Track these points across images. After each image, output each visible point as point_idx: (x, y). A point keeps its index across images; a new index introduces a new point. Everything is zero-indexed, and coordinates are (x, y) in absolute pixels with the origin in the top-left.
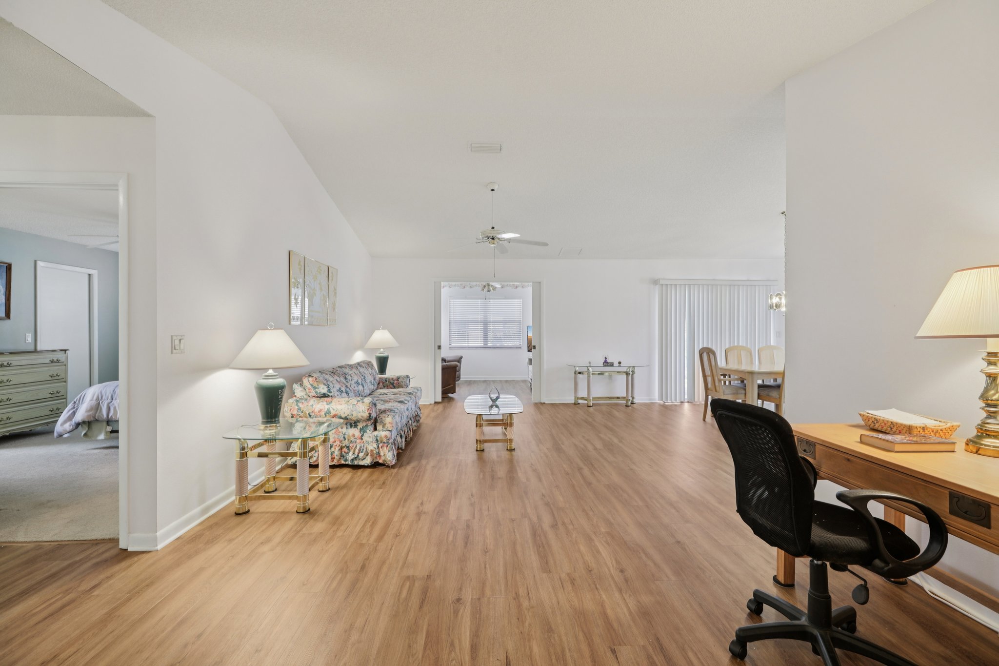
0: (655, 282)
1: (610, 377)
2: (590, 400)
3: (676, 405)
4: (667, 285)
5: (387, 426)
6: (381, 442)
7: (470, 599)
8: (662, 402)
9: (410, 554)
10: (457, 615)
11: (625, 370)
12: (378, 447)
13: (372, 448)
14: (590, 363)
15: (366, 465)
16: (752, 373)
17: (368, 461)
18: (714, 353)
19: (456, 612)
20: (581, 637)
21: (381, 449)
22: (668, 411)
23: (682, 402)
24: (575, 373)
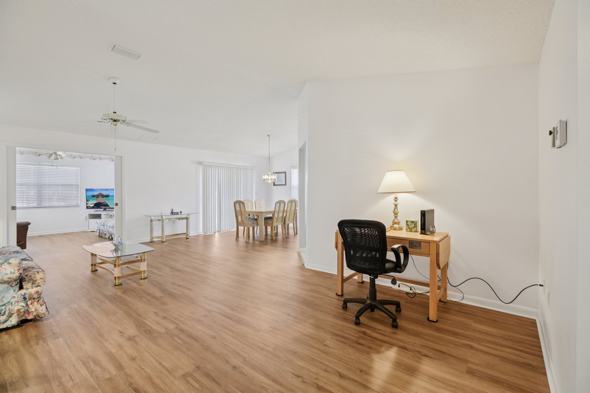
0: (200, 163)
1: (174, 222)
2: (163, 238)
3: (212, 234)
4: (207, 165)
5: (37, 282)
6: (30, 299)
7: (241, 364)
8: (204, 234)
9: (164, 363)
10: (245, 374)
11: (185, 216)
12: (27, 305)
13: (19, 308)
14: (161, 213)
15: (10, 326)
16: (262, 213)
17: (14, 321)
18: (243, 203)
19: (242, 373)
20: (309, 348)
21: (31, 306)
22: (207, 238)
23: (215, 232)
24: (151, 221)
